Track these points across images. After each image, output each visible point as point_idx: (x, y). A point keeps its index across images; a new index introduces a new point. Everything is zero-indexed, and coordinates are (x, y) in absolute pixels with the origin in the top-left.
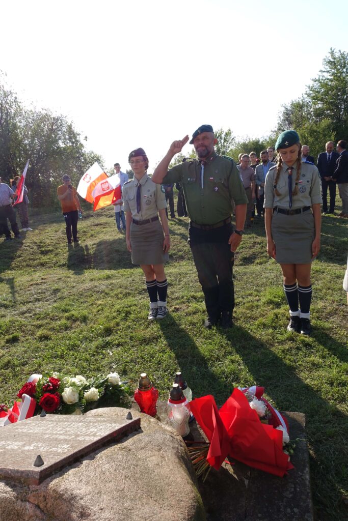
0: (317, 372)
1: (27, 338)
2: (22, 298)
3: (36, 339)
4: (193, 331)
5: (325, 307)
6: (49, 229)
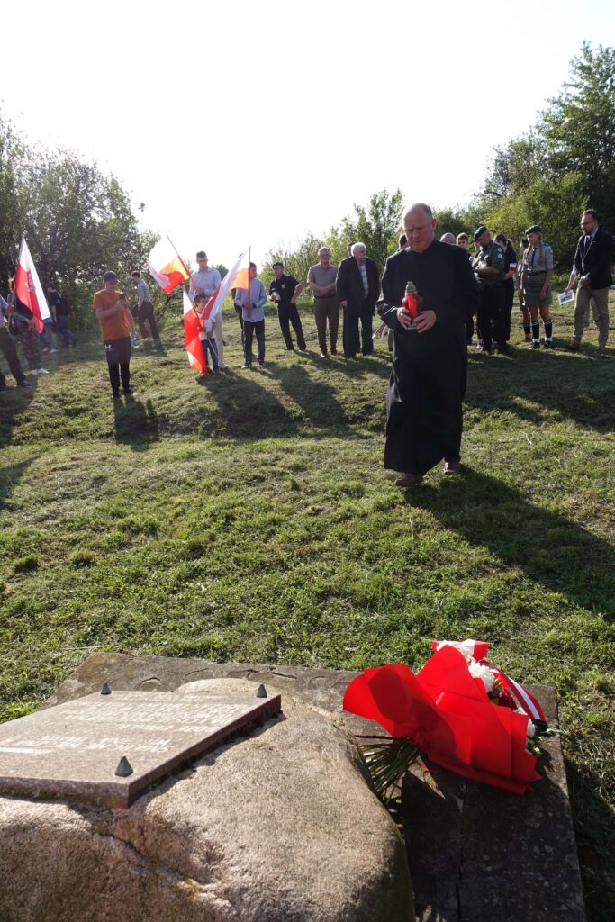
0: (569, 618)
1: (52, 562)
2: (38, 493)
3: (68, 564)
4: (347, 550)
5: (577, 506)
6: (79, 371)
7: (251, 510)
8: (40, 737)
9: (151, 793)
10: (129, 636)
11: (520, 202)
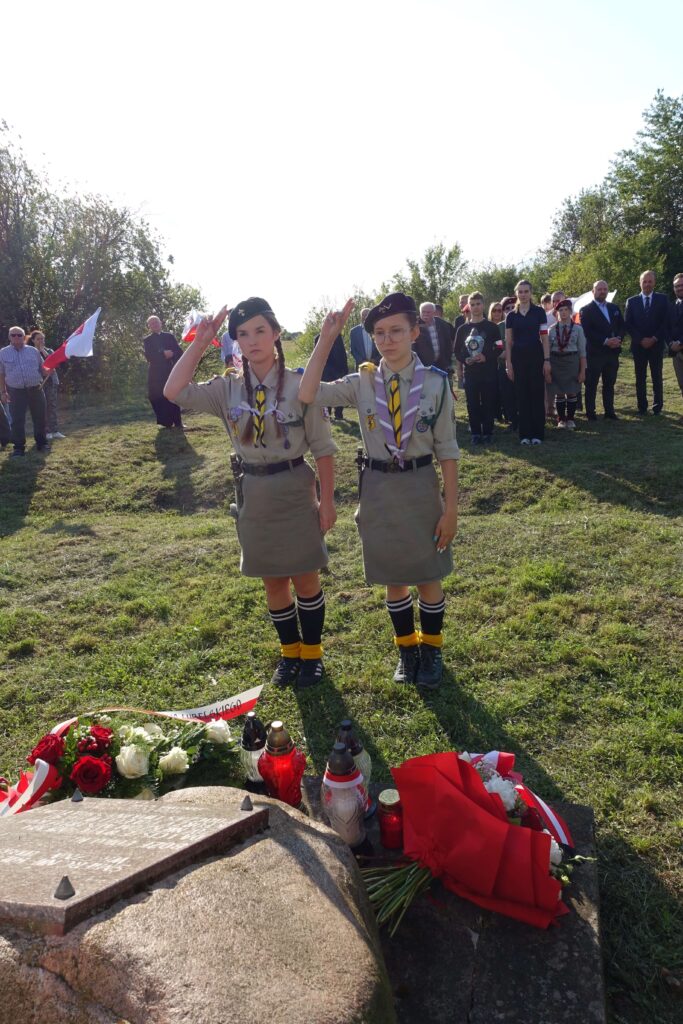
0: (619, 726)
1: (50, 648)
2: (41, 570)
3: (67, 650)
4: (376, 642)
5: (636, 599)
6: (99, 436)
9: (94, 919)
11: (590, 259)
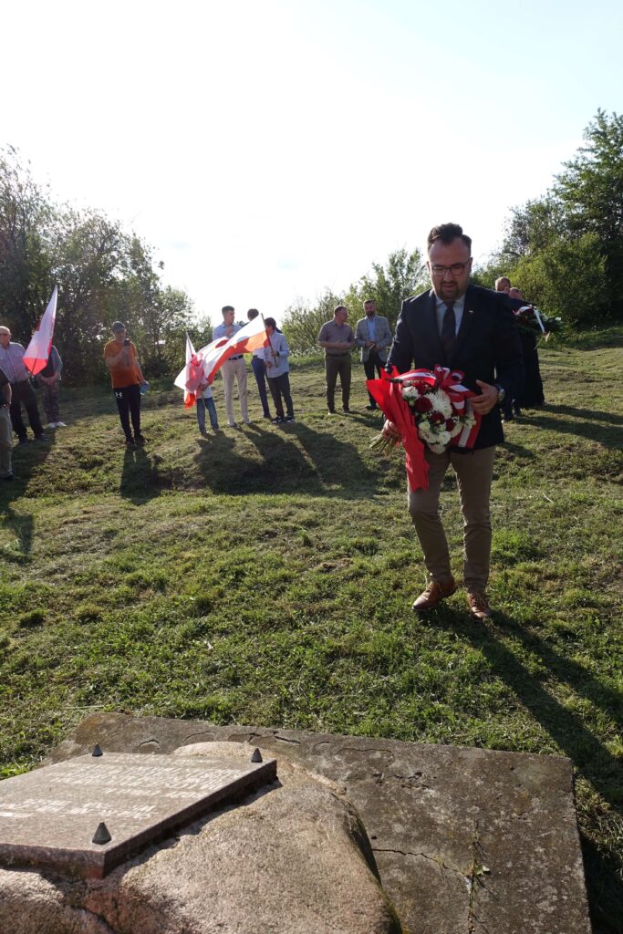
1: (58, 617)
2: (48, 546)
3: (74, 619)
4: (358, 608)
5: (596, 566)
6: (97, 425)
7: (262, 566)
8: (23, 800)
9: (129, 863)
10: (131, 695)
11: (538, 261)
